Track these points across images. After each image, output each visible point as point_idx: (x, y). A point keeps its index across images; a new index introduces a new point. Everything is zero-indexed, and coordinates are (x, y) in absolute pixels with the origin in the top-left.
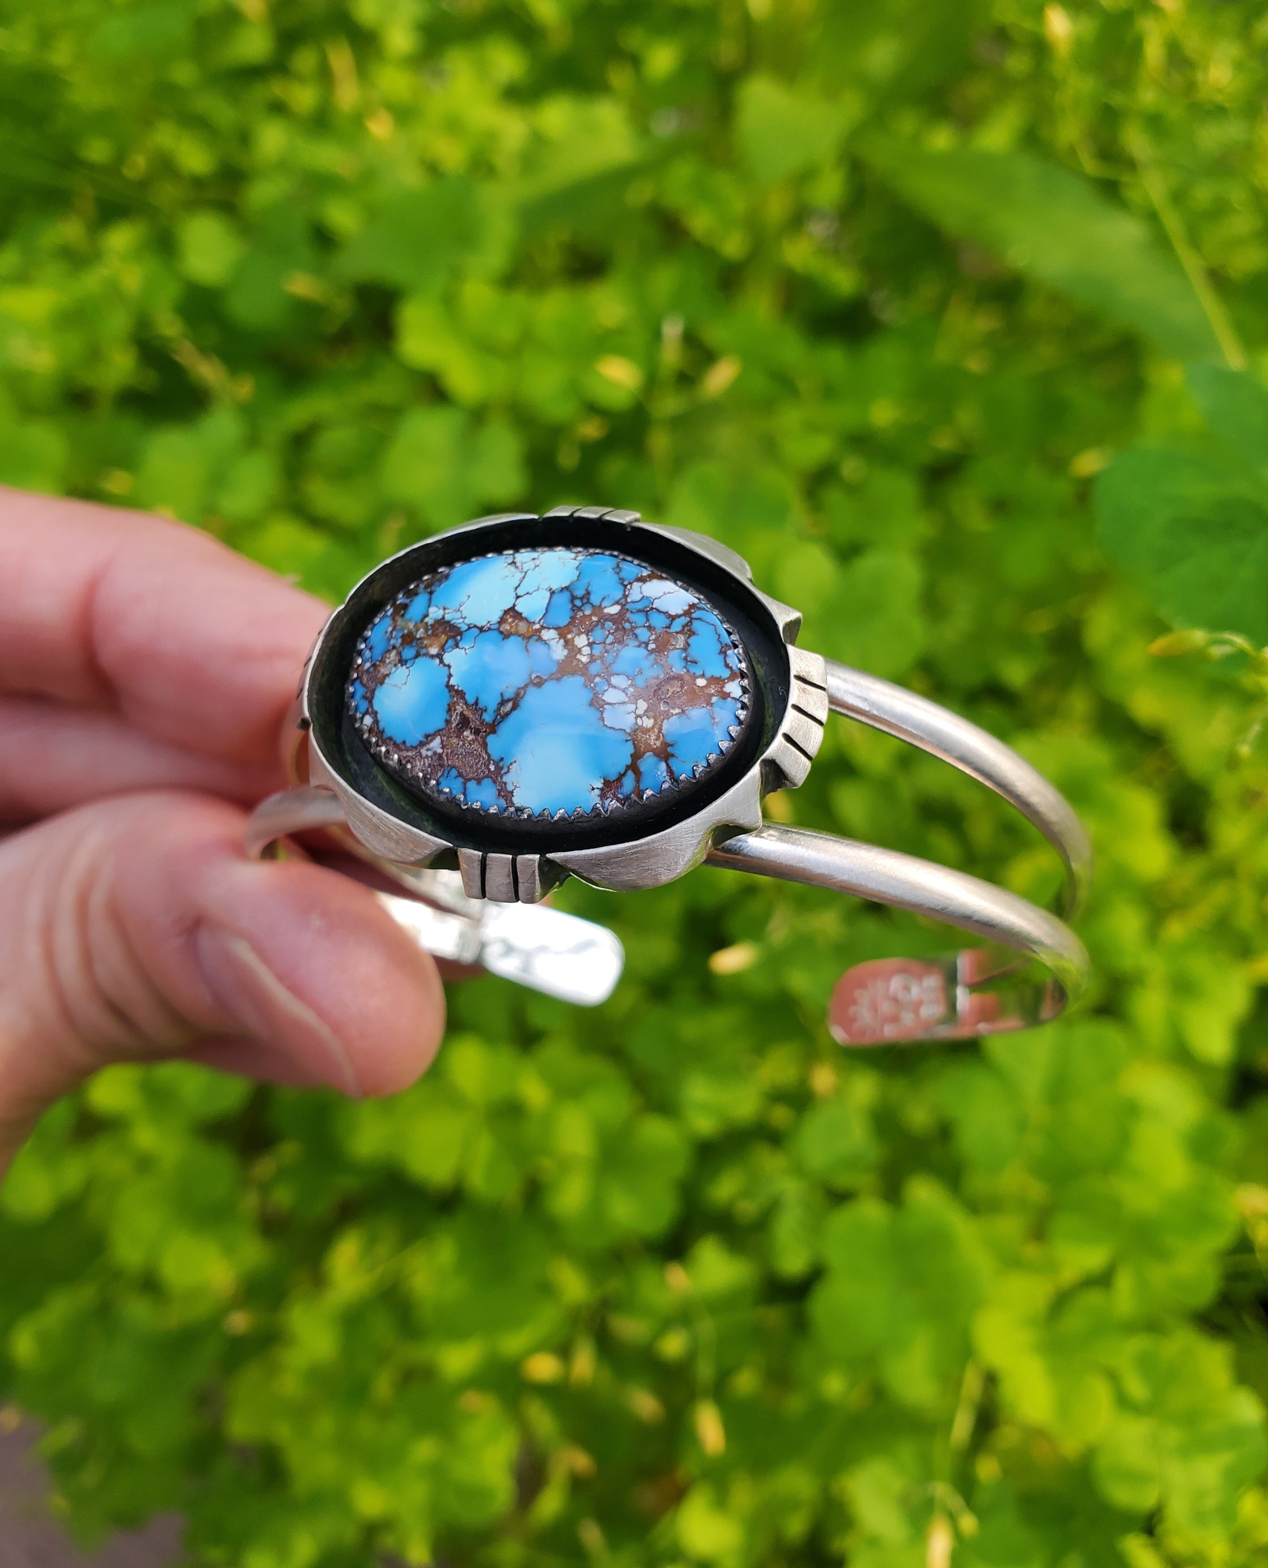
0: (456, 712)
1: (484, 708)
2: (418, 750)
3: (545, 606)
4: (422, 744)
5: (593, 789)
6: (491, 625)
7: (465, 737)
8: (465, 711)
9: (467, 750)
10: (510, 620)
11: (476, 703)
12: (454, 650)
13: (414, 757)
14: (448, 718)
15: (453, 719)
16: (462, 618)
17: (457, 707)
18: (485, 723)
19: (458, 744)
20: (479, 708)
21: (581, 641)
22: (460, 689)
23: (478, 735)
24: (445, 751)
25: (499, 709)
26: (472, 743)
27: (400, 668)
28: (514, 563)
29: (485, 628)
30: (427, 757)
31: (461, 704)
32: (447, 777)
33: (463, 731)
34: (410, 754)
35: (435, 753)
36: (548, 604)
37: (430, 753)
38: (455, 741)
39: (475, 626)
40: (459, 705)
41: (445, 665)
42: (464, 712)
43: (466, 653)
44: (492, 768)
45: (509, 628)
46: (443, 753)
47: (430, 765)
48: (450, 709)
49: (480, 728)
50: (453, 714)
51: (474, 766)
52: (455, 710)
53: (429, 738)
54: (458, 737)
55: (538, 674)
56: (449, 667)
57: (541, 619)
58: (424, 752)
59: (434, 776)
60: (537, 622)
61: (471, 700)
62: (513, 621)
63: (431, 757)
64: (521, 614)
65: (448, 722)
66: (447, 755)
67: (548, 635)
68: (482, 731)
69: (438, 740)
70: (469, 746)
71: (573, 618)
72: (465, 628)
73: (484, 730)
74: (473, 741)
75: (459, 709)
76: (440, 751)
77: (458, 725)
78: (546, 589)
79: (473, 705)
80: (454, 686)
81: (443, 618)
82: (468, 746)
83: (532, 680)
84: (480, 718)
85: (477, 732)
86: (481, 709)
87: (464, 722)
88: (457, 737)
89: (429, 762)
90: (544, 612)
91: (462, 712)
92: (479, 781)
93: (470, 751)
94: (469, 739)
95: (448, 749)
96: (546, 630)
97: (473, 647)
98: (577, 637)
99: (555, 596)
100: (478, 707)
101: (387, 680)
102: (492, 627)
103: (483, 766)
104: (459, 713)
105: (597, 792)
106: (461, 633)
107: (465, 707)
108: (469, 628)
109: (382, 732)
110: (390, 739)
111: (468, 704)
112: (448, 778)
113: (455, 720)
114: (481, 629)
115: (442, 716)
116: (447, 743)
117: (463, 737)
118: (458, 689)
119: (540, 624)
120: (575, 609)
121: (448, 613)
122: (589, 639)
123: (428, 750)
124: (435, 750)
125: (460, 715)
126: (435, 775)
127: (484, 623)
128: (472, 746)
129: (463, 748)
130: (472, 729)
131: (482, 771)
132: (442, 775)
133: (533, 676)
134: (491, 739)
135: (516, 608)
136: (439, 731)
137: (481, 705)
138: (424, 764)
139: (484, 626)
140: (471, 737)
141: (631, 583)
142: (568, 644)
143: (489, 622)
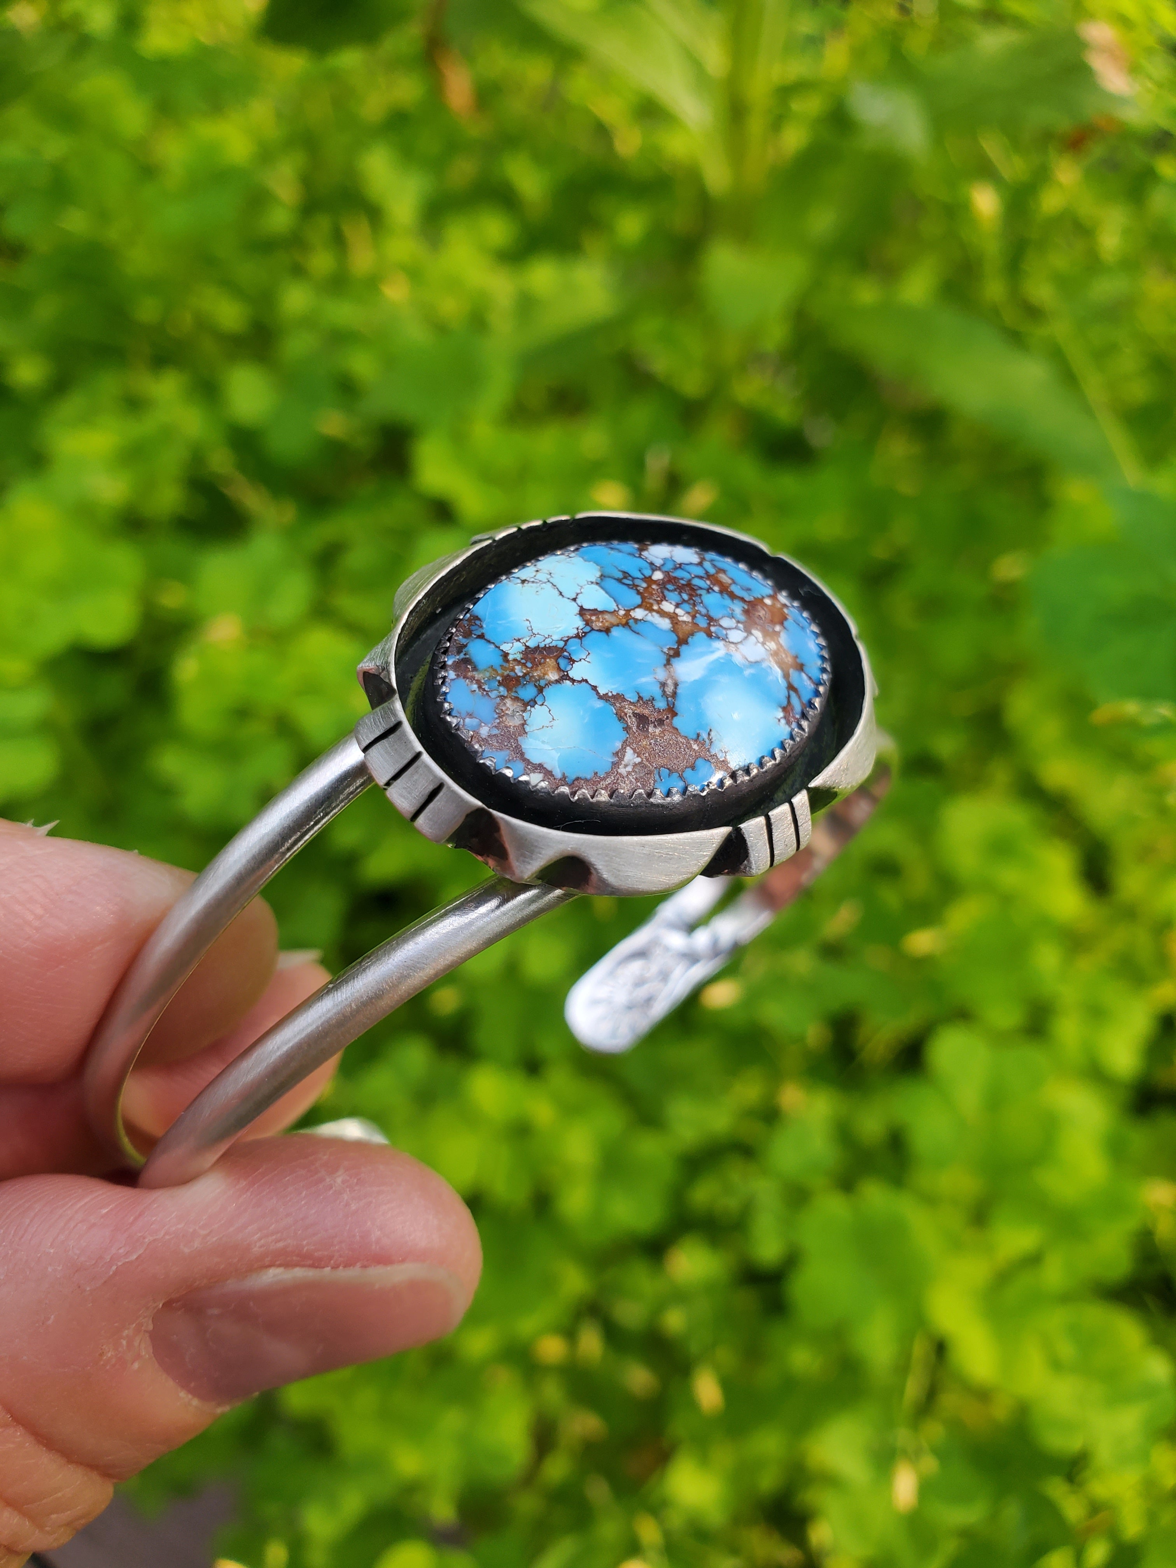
0: (628, 716)
1: (651, 698)
2: (616, 773)
3: (607, 596)
4: (615, 765)
5: (779, 720)
6: (582, 629)
7: (653, 734)
8: (636, 710)
9: (662, 745)
10: (594, 618)
11: (640, 698)
12: (574, 665)
13: (615, 782)
14: (626, 725)
15: (629, 724)
16: (546, 638)
17: (626, 711)
18: (661, 711)
19: (650, 744)
20: (647, 700)
21: (668, 607)
22: (615, 693)
23: (663, 724)
24: (642, 757)
25: (664, 692)
26: (662, 735)
27: (533, 709)
28: (523, 582)
29: (580, 634)
30: (629, 773)
31: (627, 707)
33: (647, 729)
34: (609, 781)
35: (635, 765)
36: (607, 592)
37: (629, 769)
38: (644, 743)
39: (570, 638)
40: (626, 709)
41: (580, 682)
42: (635, 712)
43: (589, 662)
44: (695, 747)
45: (600, 624)
46: (642, 760)
47: (636, 779)
48: (621, 717)
49: (660, 717)
50: (626, 719)
51: (679, 755)
52: (626, 714)
53: (619, 755)
54: (646, 737)
55: (668, 647)
56: (586, 681)
57: (617, 606)
58: (622, 770)
59: (649, 787)
60: (617, 609)
61: (632, 698)
62: (598, 618)
63: (633, 771)
64: (596, 610)
65: (627, 729)
66: (647, 760)
67: (639, 614)
68: (665, 719)
69: (629, 752)
70: (662, 740)
71: (639, 593)
72: (561, 644)
73: (665, 717)
74: (663, 732)
75: (629, 712)
76: (638, 760)
77: (638, 727)
78: (588, 584)
79: (638, 701)
80: (607, 694)
81: (527, 647)
82: (660, 740)
83: (667, 654)
84: (655, 709)
85: (661, 722)
86: (649, 700)
87: (642, 720)
88: (645, 738)
89: (634, 777)
90: (612, 600)
91: (633, 713)
92: (693, 768)
93: (666, 743)
94: (657, 733)
95: (644, 754)
96: (632, 611)
97: (589, 653)
98: (660, 605)
99: (603, 584)
100: (644, 700)
101: (527, 729)
102: (585, 630)
103: (687, 750)
104: (632, 716)
105: (783, 721)
106: (563, 650)
107: (632, 707)
108: (566, 642)
109: (564, 777)
110: (577, 779)
111: (633, 703)
112: (663, 780)
113: (632, 722)
114: (577, 636)
115: (618, 726)
116: (640, 749)
117: (651, 734)
118: (613, 695)
119: (621, 610)
120: (634, 587)
121: (527, 641)
122: (671, 603)
123: (626, 766)
124: (632, 762)
125: (634, 716)
126: (648, 785)
127: (576, 632)
128: (665, 738)
129: (657, 745)
130: (654, 722)
131: (689, 756)
132: (655, 781)
133: (665, 650)
134: (677, 722)
135: (585, 607)
136: (625, 742)
137: (646, 697)
138: (631, 781)
139: (578, 633)
140: (658, 731)
141: (640, 554)
142: (662, 613)
143: (578, 629)
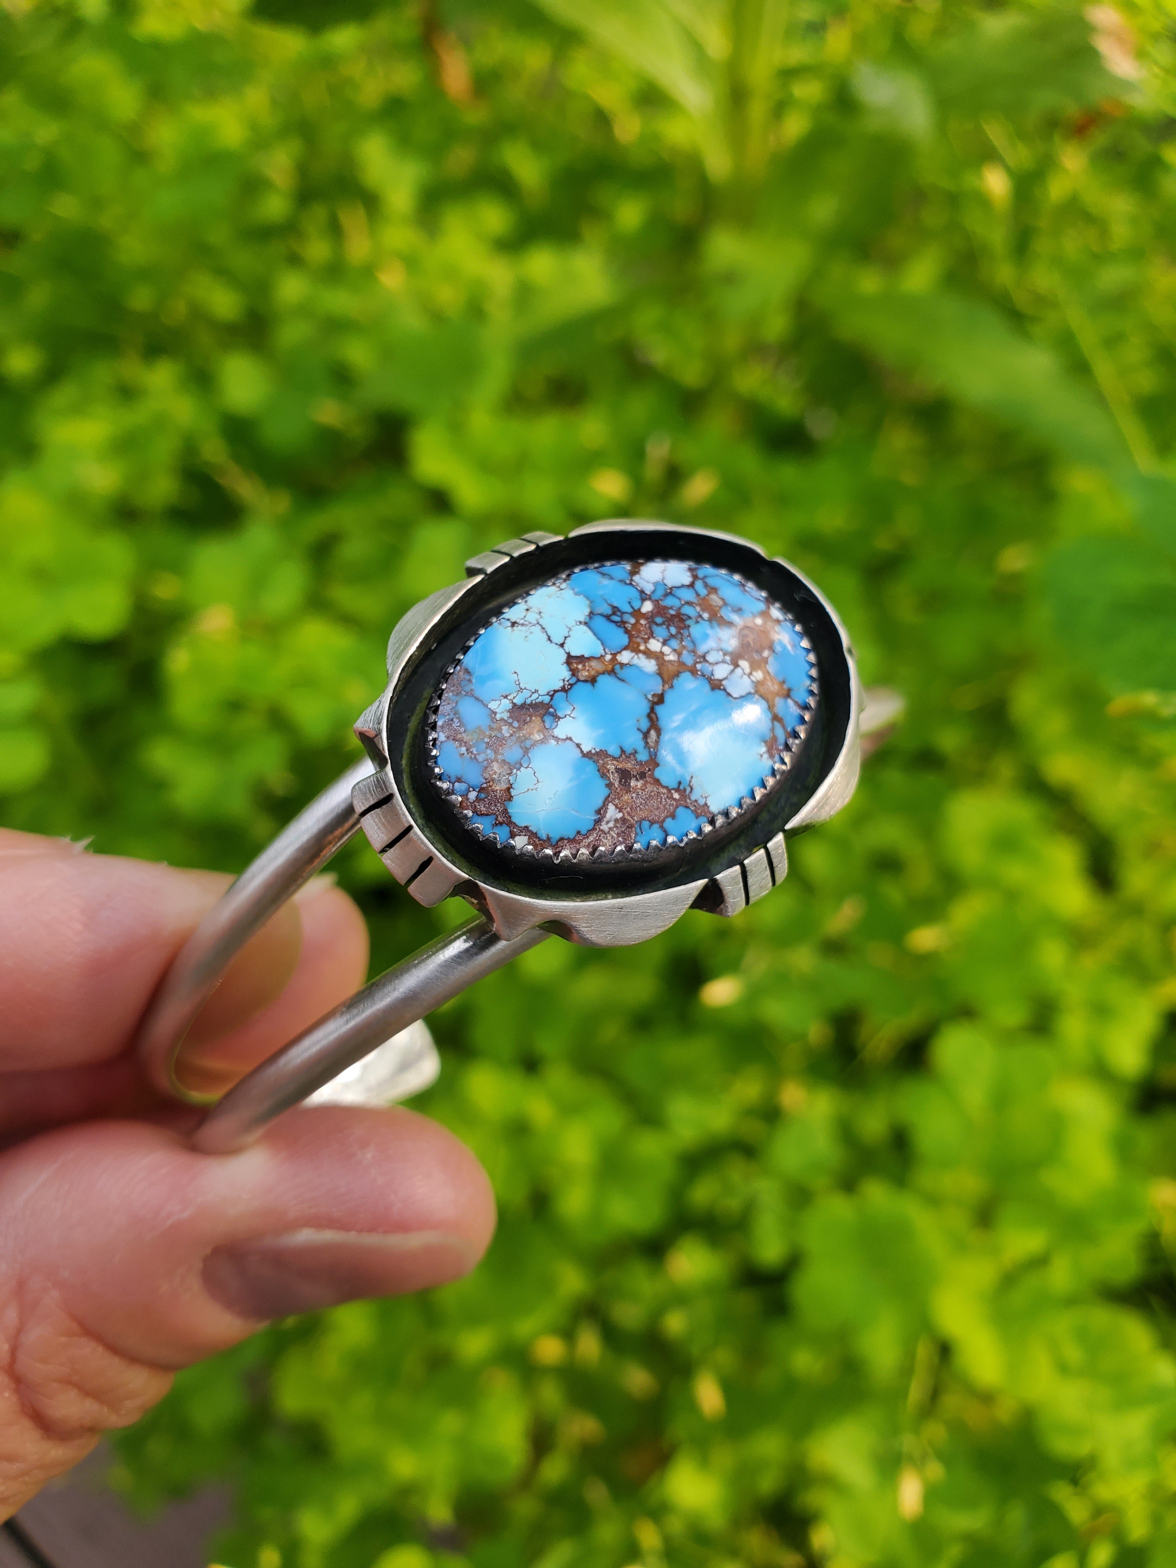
0: (610, 772)
1: (634, 751)
2: (598, 830)
3: (594, 638)
4: (598, 822)
5: (761, 756)
6: (568, 681)
7: (635, 788)
8: (618, 765)
9: (644, 797)
10: (580, 666)
11: (623, 751)
12: (559, 722)
13: (597, 838)
14: (608, 782)
15: (612, 780)
16: (533, 693)
17: (608, 767)
18: (643, 763)
19: (632, 798)
20: (629, 754)
21: (655, 645)
22: (598, 750)
23: (645, 777)
24: (625, 812)
25: (647, 743)
26: (643, 788)
27: (518, 772)
28: (514, 624)
29: (566, 687)
30: (610, 829)
31: (610, 763)
32: (642, 833)
33: (629, 784)
34: (591, 838)
35: (616, 821)
36: (595, 634)
37: (611, 824)
38: (626, 797)
39: (555, 691)
40: (608, 765)
41: (564, 740)
42: (618, 767)
43: (574, 718)
44: (676, 796)
45: (587, 674)
46: (624, 816)
47: (618, 835)
48: (603, 775)
49: (642, 770)
50: (609, 776)
51: (660, 806)
52: (608, 771)
53: (601, 812)
54: (628, 791)
55: (652, 693)
56: (570, 739)
57: (604, 650)
58: (604, 827)
59: (629, 841)
60: (603, 654)
61: (616, 752)
62: (584, 666)
63: (615, 826)
64: (583, 656)
65: (609, 785)
66: (629, 814)
67: (625, 657)
68: (646, 771)
69: (611, 807)
70: (644, 793)
71: (627, 631)
72: (547, 699)
73: (647, 769)
74: (645, 785)
75: (611, 768)
76: (620, 815)
77: (620, 782)
78: (577, 625)
79: (621, 755)
80: (591, 751)
81: (514, 705)
82: (642, 793)
83: (651, 701)
84: (637, 762)
85: (642, 775)
86: (632, 754)
87: (625, 775)
88: (627, 793)
89: (616, 832)
90: (599, 643)
91: (616, 768)
92: (673, 816)
93: (647, 796)
94: (639, 787)
95: (626, 808)
96: (618, 655)
97: (574, 708)
98: (648, 645)
99: (592, 624)
100: (627, 754)
101: (513, 792)
102: (571, 682)
103: (667, 800)
104: (614, 771)
105: (766, 756)
106: (549, 706)
107: (615, 762)
108: (552, 696)
109: (549, 838)
110: (562, 839)
111: (616, 758)
112: (644, 833)
113: (615, 779)
114: (563, 689)
115: (601, 783)
116: (621, 804)
117: (633, 789)
118: (596, 751)
119: (608, 654)
120: (622, 624)
121: (514, 698)
122: (658, 640)
123: (608, 822)
124: (614, 817)
125: (616, 771)
126: (630, 839)
127: (561, 684)
128: (646, 790)
129: (638, 798)
130: (636, 776)
131: (669, 805)
132: (636, 834)
133: (650, 697)
134: (658, 773)
135: (573, 654)
136: (606, 799)
137: (629, 751)
138: (612, 837)
139: (564, 686)
140: (639, 784)
141: (632, 580)
142: (648, 654)
143: (564, 680)
